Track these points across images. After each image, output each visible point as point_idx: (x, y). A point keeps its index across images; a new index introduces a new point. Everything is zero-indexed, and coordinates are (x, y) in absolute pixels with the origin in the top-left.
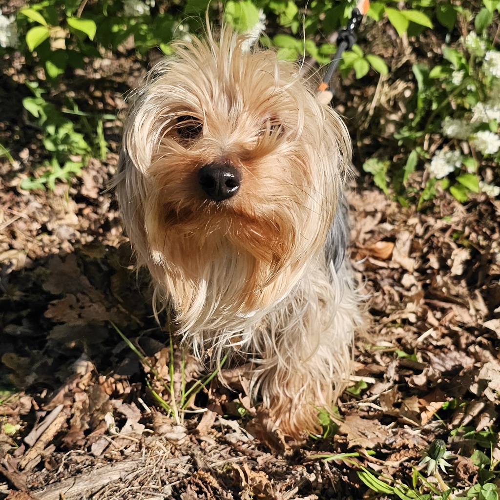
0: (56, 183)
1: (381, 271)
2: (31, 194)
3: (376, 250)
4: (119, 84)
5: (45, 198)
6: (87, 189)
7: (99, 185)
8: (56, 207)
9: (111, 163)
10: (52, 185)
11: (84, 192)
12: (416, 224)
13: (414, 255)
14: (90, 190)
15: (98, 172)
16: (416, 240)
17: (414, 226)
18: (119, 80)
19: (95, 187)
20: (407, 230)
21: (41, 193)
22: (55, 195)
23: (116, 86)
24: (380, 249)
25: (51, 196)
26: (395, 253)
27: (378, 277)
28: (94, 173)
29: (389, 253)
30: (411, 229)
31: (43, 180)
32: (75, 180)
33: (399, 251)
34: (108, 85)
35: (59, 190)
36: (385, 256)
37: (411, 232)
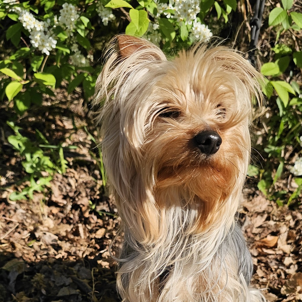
0: (33, 194)
1: (270, 257)
2: (17, 203)
3: (267, 242)
4: (64, 109)
5: (26, 204)
6: (55, 197)
7: (63, 193)
8: (35, 211)
9: (70, 175)
10: (31, 195)
11: (54, 199)
12: (290, 219)
13: (290, 241)
14: (57, 197)
15: (61, 183)
16: (291, 230)
17: (289, 221)
18: (64, 107)
19: (60, 195)
20: (285, 224)
21: (24, 201)
22: (34, 203)
23: (62, 112)
24: (269, 241)
25: (31, 203)
26: (279, 242)
27: (269, 261)
28: (59, 184)
29: (275, 242)
30: (287, 223)
31: (25, 193)
32: (46, 190)
33: (281, 241)
34: (56, 110)
35: (36, 198)
36: (272, 245)
37: (287, 225)
